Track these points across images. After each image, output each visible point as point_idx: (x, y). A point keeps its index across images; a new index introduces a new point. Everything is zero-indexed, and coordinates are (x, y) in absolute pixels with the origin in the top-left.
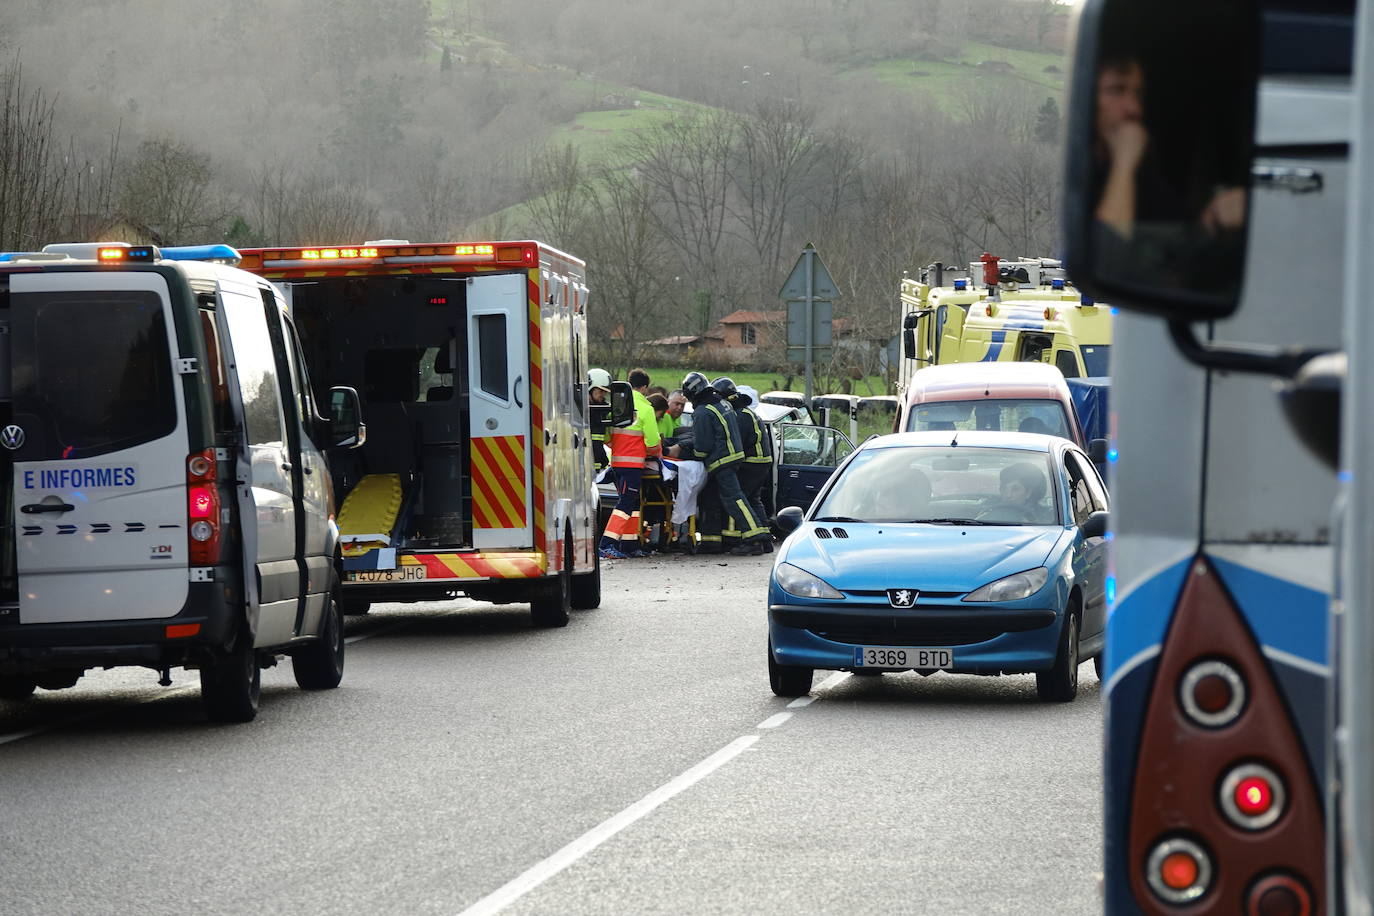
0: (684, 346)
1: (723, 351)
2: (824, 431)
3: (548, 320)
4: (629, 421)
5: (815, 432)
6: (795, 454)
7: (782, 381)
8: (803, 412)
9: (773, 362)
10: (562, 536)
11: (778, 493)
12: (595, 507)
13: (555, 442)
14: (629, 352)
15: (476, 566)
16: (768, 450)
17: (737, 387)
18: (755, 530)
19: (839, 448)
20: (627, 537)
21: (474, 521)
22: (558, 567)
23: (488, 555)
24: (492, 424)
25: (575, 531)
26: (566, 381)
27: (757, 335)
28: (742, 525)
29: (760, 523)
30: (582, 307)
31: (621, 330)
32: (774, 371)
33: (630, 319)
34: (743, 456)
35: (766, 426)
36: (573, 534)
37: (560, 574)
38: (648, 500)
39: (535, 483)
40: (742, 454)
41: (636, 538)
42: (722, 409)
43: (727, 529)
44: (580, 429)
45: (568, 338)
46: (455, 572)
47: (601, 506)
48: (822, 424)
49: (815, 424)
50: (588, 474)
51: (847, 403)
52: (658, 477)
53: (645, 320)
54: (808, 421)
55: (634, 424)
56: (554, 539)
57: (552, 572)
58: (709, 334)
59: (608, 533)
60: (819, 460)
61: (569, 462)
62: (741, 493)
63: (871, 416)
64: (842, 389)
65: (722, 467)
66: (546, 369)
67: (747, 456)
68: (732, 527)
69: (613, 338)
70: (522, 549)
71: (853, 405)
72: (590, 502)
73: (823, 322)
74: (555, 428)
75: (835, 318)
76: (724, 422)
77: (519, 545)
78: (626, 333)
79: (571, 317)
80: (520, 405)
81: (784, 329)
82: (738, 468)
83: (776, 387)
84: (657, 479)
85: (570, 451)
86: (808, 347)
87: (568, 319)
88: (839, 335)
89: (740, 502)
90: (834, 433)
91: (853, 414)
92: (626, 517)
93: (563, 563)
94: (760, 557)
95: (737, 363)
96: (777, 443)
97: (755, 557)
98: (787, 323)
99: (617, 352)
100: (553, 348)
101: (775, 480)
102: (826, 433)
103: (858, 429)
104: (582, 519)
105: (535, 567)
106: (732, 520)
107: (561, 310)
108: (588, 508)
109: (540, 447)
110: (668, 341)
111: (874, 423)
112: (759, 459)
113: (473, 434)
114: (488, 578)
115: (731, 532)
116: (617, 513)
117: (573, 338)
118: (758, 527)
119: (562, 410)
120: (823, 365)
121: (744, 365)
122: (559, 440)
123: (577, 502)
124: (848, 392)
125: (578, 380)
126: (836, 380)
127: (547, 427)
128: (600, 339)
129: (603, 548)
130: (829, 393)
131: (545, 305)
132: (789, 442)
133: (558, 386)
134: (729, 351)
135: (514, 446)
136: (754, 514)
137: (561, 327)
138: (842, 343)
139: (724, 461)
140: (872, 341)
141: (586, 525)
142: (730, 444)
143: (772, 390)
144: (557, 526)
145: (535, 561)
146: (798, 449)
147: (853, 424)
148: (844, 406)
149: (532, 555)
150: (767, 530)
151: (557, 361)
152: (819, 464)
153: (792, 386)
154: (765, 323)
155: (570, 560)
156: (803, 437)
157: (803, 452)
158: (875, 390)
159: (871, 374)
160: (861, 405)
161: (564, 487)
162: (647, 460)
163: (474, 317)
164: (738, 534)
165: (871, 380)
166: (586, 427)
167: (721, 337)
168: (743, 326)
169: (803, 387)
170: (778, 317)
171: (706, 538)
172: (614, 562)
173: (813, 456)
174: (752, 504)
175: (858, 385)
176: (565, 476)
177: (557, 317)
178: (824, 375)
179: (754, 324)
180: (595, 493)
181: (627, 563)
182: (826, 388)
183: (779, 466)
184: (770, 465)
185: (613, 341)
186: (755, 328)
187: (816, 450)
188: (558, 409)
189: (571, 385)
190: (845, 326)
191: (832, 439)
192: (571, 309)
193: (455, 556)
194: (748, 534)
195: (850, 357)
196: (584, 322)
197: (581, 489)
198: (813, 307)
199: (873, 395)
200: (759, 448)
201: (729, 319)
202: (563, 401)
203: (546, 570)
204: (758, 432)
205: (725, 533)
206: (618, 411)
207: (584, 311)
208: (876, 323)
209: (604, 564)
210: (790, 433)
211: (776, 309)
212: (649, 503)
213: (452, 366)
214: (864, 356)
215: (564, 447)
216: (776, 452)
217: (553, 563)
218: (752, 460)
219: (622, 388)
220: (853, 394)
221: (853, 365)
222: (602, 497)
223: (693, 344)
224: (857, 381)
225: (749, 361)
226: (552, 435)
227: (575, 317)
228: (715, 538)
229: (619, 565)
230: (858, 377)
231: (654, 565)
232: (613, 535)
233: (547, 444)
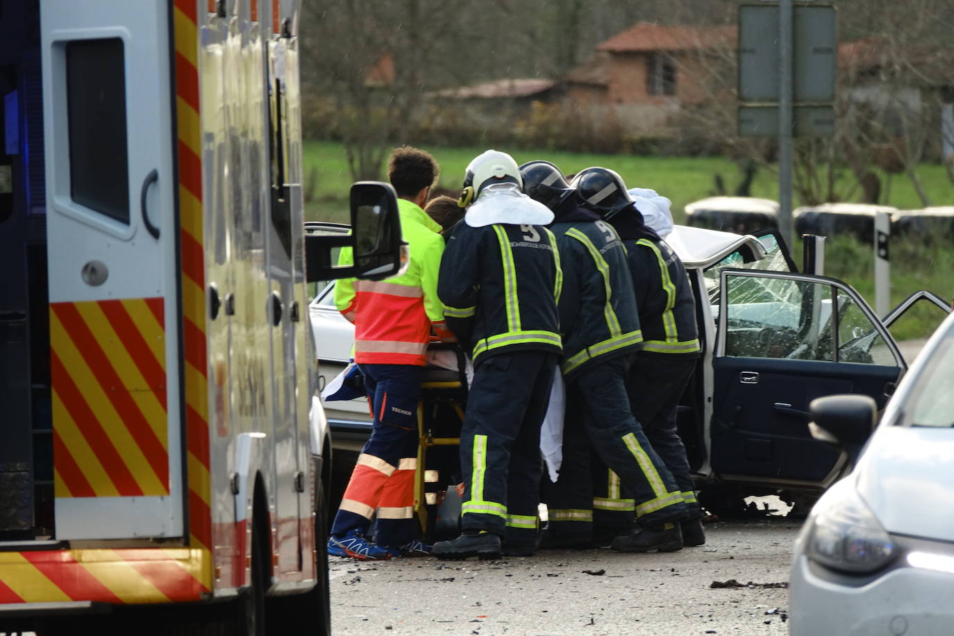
0: (523, 101)
1: (605, 109)
2: (812, 285)
3: (217, 50)
4: (390, 267)
5: (794, 287)
6: (751, 333)
7: (732, 175)
8: (768, 243)
9: (712, 135)
10: (246, 511)
11: (714, 417)
12: (318, 449)
13: (231, 311)
14: (405, 115)
15: (63, 578)
16: (691, 324)
17: (628, 192)
18: (664, 497)
19: (843, 323)
20: (389, 513)
21: (59, 481)
22: (238, 579)
23: (87, 555)
24: (94, 274)
25: (275, 501)
26: (255, 181)
27: (680, 76)
28: (636, 487)
29: (676, 481)
30: (288, 23)
31: (388, 67)
32: (717, 151)
33: (406, 42)
34: (640, 339)
35: (687, 275)
36: (271, 507)
37: (243, 594)
38: (436, 435)
39: (188, 400)
40: (636, 336)
41: (409, 515)
42: (598, 240)
43: (605, 494)
44: (285, 284)
45: (258, 87)
46: (17, 589)
47: (332, 446)
48: (810, 269)
49: (793, 269)
50: (302, 379)
51: (868, 221)
52: (457, 384)
53: (439, 45)
54: (778, 263)
55: (401, 271)
56: (228, 519)
57: (226, 590)
58: (577, 74)
59: (349, 505)
60: (803, 347)
61: (262, 354)
62: (632, 420)
63: (922, 250)
64: (860, 191)
65: (593, 363)
66: (210, 153)
67: (647, 337)
68: (614, 490)
69: (369, 82)
70: (160, 542)
71: (882, 226)
72: (307, 438)
73: (817, 51)
74: (230, 281)
75: (846, 38)
76: (603, 267)
77: (154, 532)
78: (399, 72)
79: (266, 45)
80: (155, 233)
81: (734, 64)
82: (628, 365)
83: (720, 189)
84: (455, 389)
85: (264, 330)
86: (785, 103)
87: (257, 46)
88: (852, 74)
89: (630, 440)
90: (835, 291)
91: (883, 246)
92: (387, 469)
93: (248, 570)
94: (675, 556)
95: (636, 136)
96: (711, 311)
97: (663, 556)
98: (739, 52)
99: (379, 112)
100: (226, 109)
101: (709, 390)
102: (818, 291)
103: (892, 278)
104: (290, 475)
105: (189, 580)
106: (614, 478)
107: (242, 29)
108: (302, 451)
109: (198, 323)
110: (487, 90)
111: (927, 263)
112: (670, 344)
113: (57, 294)
114: (87, 604)
115: (613, 502)
116: (369, 461)
117: (269, 88)
118: (669, 490)
119: (246, 244)
120: (818, 141)
121: (654, 141)
122: (239, 307)
123: (279, 438)
124: (873, 199)
125: (281, 179)
126: (849, 173)
127: (213, 281)
128: (343, 86)
129: (339, 536)
130: (833, 199)
131: (208, 19)
132: (739, 310)
133: (237, 193)
134: (621, 111)
135: (143, 320)
136: (662, 463)
137: (244, 64)
138: (860, 95)
139: (599, 349)
140: (927, 91)
141: (299, 487)
142: (610, 315)
143: (712, 194)
144: (235, 491)
145: (188, 567)
146: (758, 324)
147: (881, 267)
148: (863, 227)
149: (182, 553)
150: (691, 497)
151: (234, 140)
152: (803, 355)
153: (755, 187)
154: (695, 52)
155: (264, 562)
156: (767, 298)
157: (769, 331)
158: (932, 194)
159: (924, 158)
160: (899, 228)
161: (253, 408)
162: (431, 348)
163: (57, 44)
164: (628, 505)
165: (922, 172)
166: (299, 280)
167: (601, 81)
168: (648, 58)
169: (775, 188)
170: (722, 38)
171: (560, 515)
172: (363, 566)
173: (788, 340)
174: (655, 441)
175: (897, 185)
176: (253, 386)
177: (234, 42)
178: (821, 161)
179: (671, 52)
180: (319, 421)
181: (389, 570)
182: (825, 190)
183: (716, 361)
184: (698, 359)
185: (371, 89)
186: (675, 62)
187: (795, 326)
188: (236, 241)
189: (264, 188)
190: (866, 56)
191: (829, 301)
192: (264, 26)
193: (17, 556)
194: (649, 507)
195: (876, 125)
196: (293, 55)
197: (287, 410)
198: (795, 18)
199: (925, 203)
200: (669, 322)
201: (623, 42)
202: (248, 224)
203: (213, 585)
204: (669, 287)
205: (599, 503)
206: (367, 244)
207: (294, 31)
208: (934, 50)
209: (339, 573)
210: (741, 290)
211: (718, 22)
212: (437, 441)
213: (11, 150)
214: (905, 120)
215: (249, 322)
216: (711, 330)
217: (226, 570)
218: (655, 346)
219: (377, 195)
220: (886, 203)
221: (884, 139)
222: (333, 428)
223: (543, 96)
224: (895, 177)
225: (664, 132)
226: (223, 298)
227: (272, 44)
228: (578, 515)
229: (375, 574)
230: (896, 167)
231: (445, 573)
232: (360, 508)
233: (214, 314)
